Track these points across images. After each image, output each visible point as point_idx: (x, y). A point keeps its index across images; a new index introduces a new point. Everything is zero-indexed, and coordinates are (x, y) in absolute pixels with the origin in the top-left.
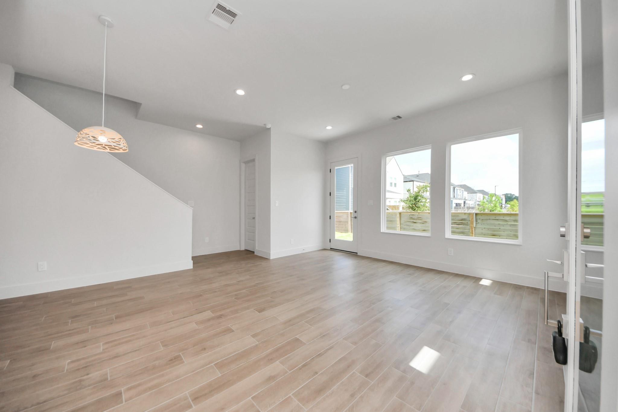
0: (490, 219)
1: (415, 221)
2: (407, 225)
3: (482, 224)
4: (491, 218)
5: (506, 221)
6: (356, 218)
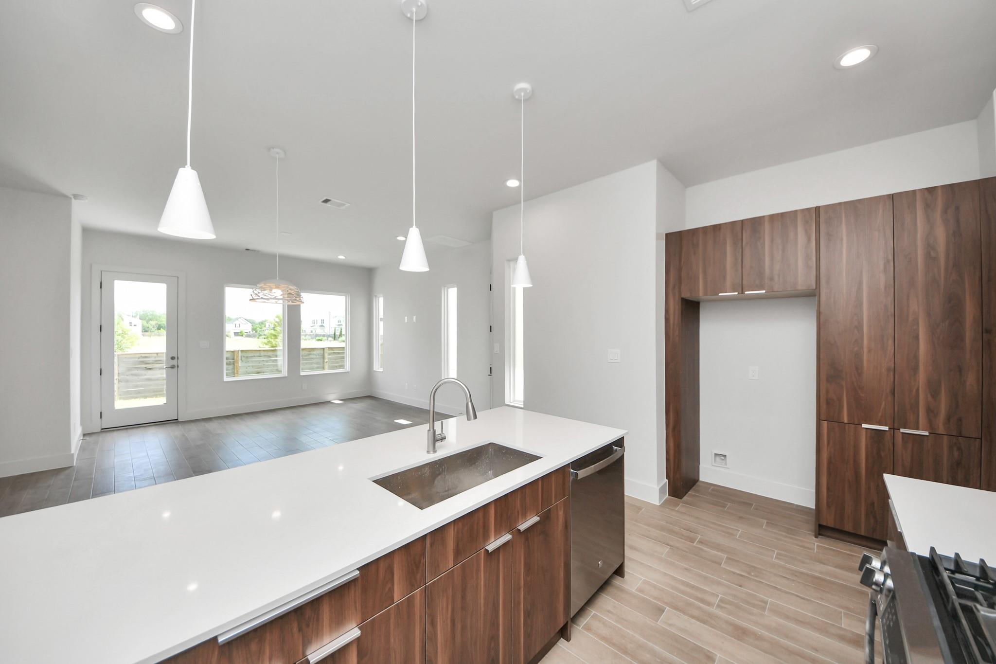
0: (254, 356)
1: (149, 366)
2: (132, 375)
3: (246, 362)
4: (256, 355)
5: (270, 357)
6: (173, 367)
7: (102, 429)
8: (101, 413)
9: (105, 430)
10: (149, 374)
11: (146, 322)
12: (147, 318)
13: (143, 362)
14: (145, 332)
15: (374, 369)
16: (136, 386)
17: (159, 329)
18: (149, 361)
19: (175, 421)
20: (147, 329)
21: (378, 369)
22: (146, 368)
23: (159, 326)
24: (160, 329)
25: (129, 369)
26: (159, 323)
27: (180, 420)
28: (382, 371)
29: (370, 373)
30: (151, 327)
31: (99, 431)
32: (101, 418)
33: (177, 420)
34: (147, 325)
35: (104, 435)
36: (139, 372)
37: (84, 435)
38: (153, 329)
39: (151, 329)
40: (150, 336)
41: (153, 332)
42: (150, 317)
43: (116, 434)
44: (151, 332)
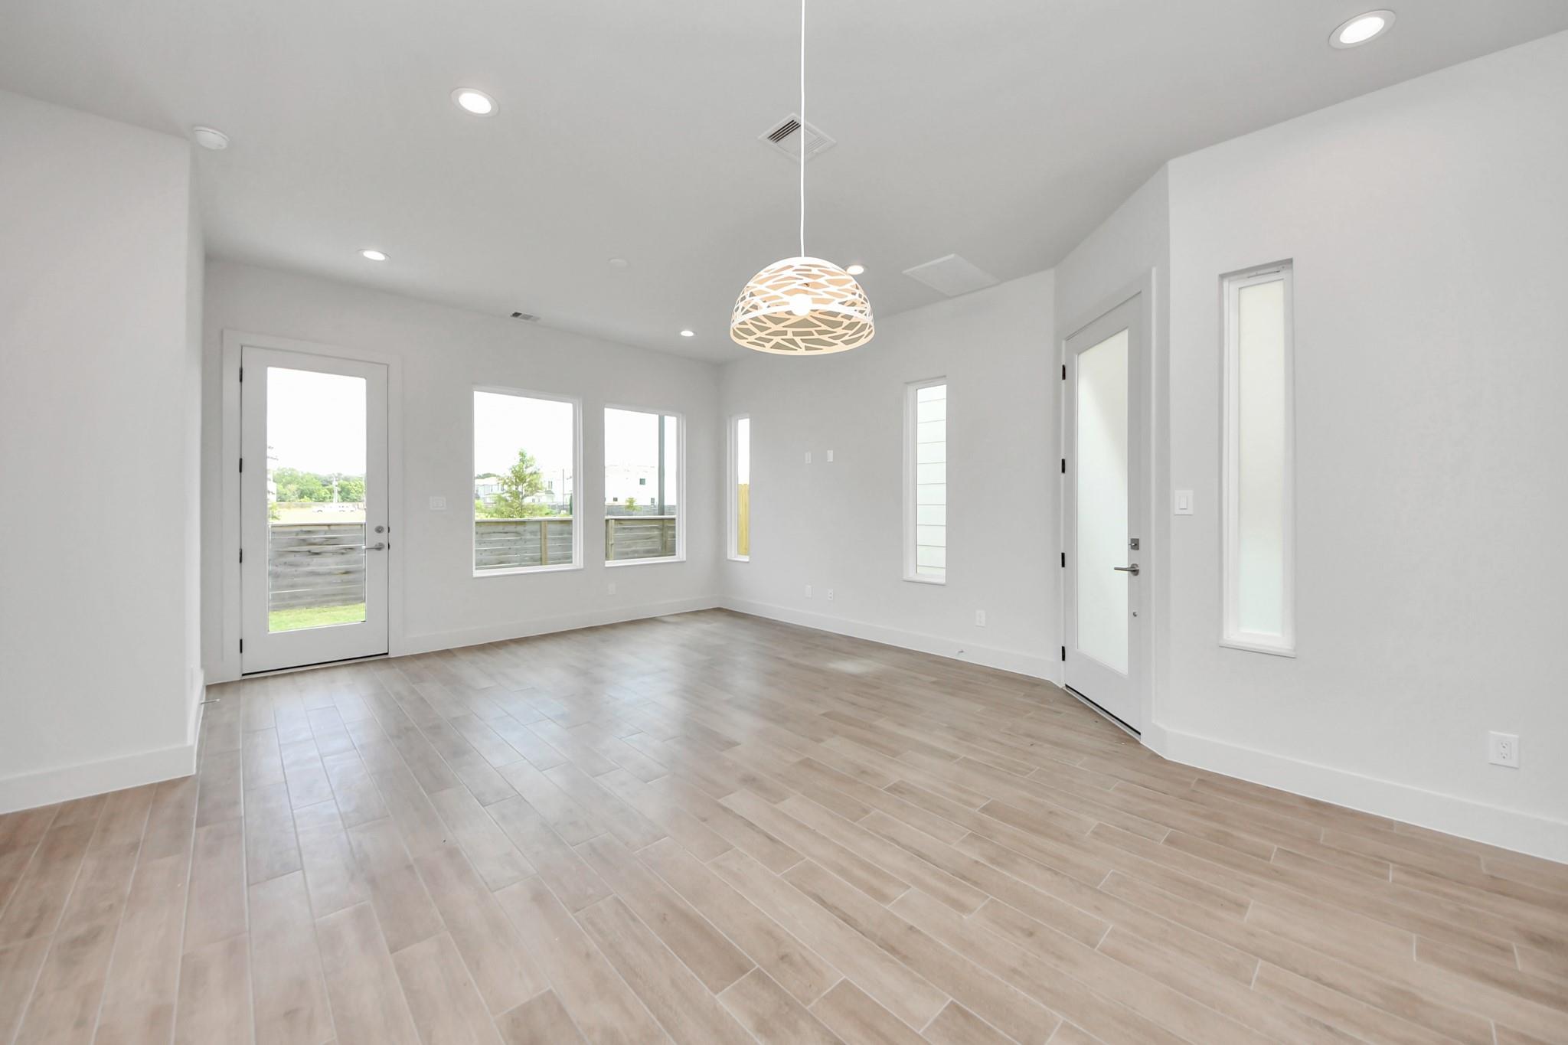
1: (314, 549)
7: (243, 675)
8: (241, 641)
9: (250, 677)
10: (316, 564)
11: (282, 487)
12: (284, 480)
13: (304, 542)
14: (280, 501)
15: (729, 557)
16: (293, 586)
17: (301, 496)
18: (315, 539)
19: (382, 658)
20: (283, 497)
21: (735, 557)
22: (309, 551)
23: (301, 493)
24: (303, 497)
25: (281, 554)
26: (301, 488)
27: (391, 655)
28: (748, 560)
29: (720, 564)
30: (288, 492)
31: (238, 677)
32: (241, 651)
33: (387, 654)
34: (284, 491)
35: (248, 687)
36: (298, 558)
37: (209, 688)
38: (293, 498)
39: (290, 497)
40: (289, 508)
41: (293, 501)
42: (289, 478)
43: (272, 685)
44: (290, 501)
